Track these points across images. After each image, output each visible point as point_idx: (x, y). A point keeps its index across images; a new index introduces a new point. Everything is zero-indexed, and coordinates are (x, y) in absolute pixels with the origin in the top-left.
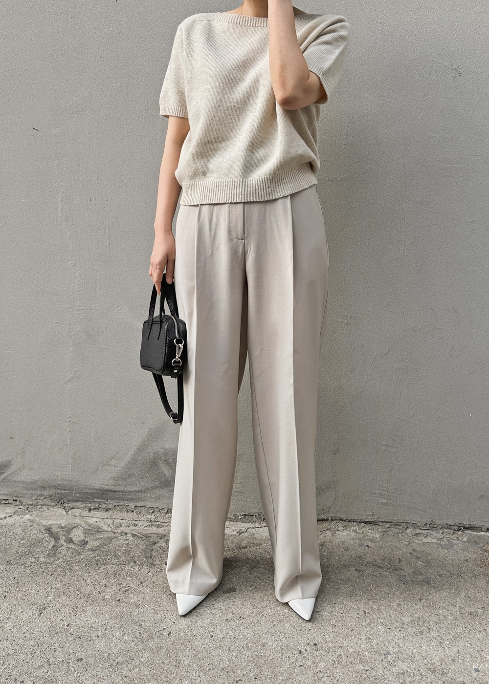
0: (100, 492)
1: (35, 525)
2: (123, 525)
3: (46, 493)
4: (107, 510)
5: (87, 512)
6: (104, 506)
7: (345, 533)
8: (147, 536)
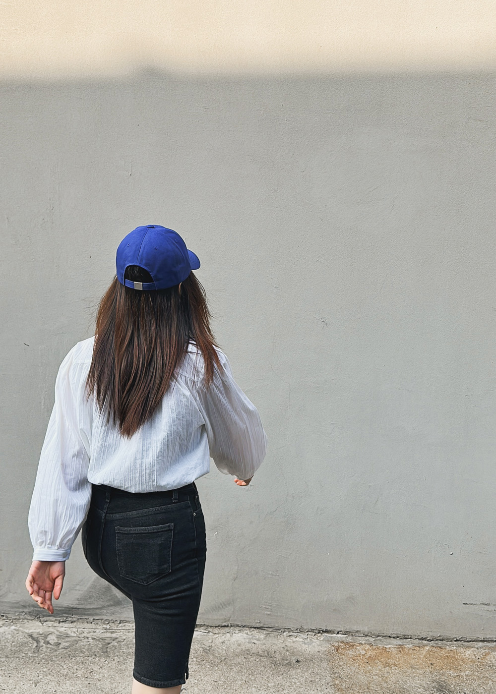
0: (67, 609)
1: (20, 633)
2: (85, 632)
3: (26, 610)
4: (72, 622)
5: (57, 623)
6: (70, 619)
7: (239, 635)
8: (103, 639)
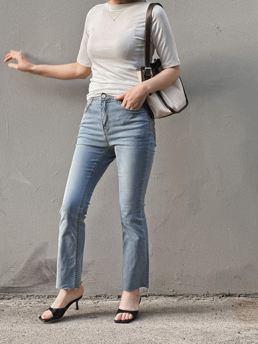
0: (4, 289)
2: (22, 304)
4: (9, 299)
6: (7, 297)
7: (157, 300)
